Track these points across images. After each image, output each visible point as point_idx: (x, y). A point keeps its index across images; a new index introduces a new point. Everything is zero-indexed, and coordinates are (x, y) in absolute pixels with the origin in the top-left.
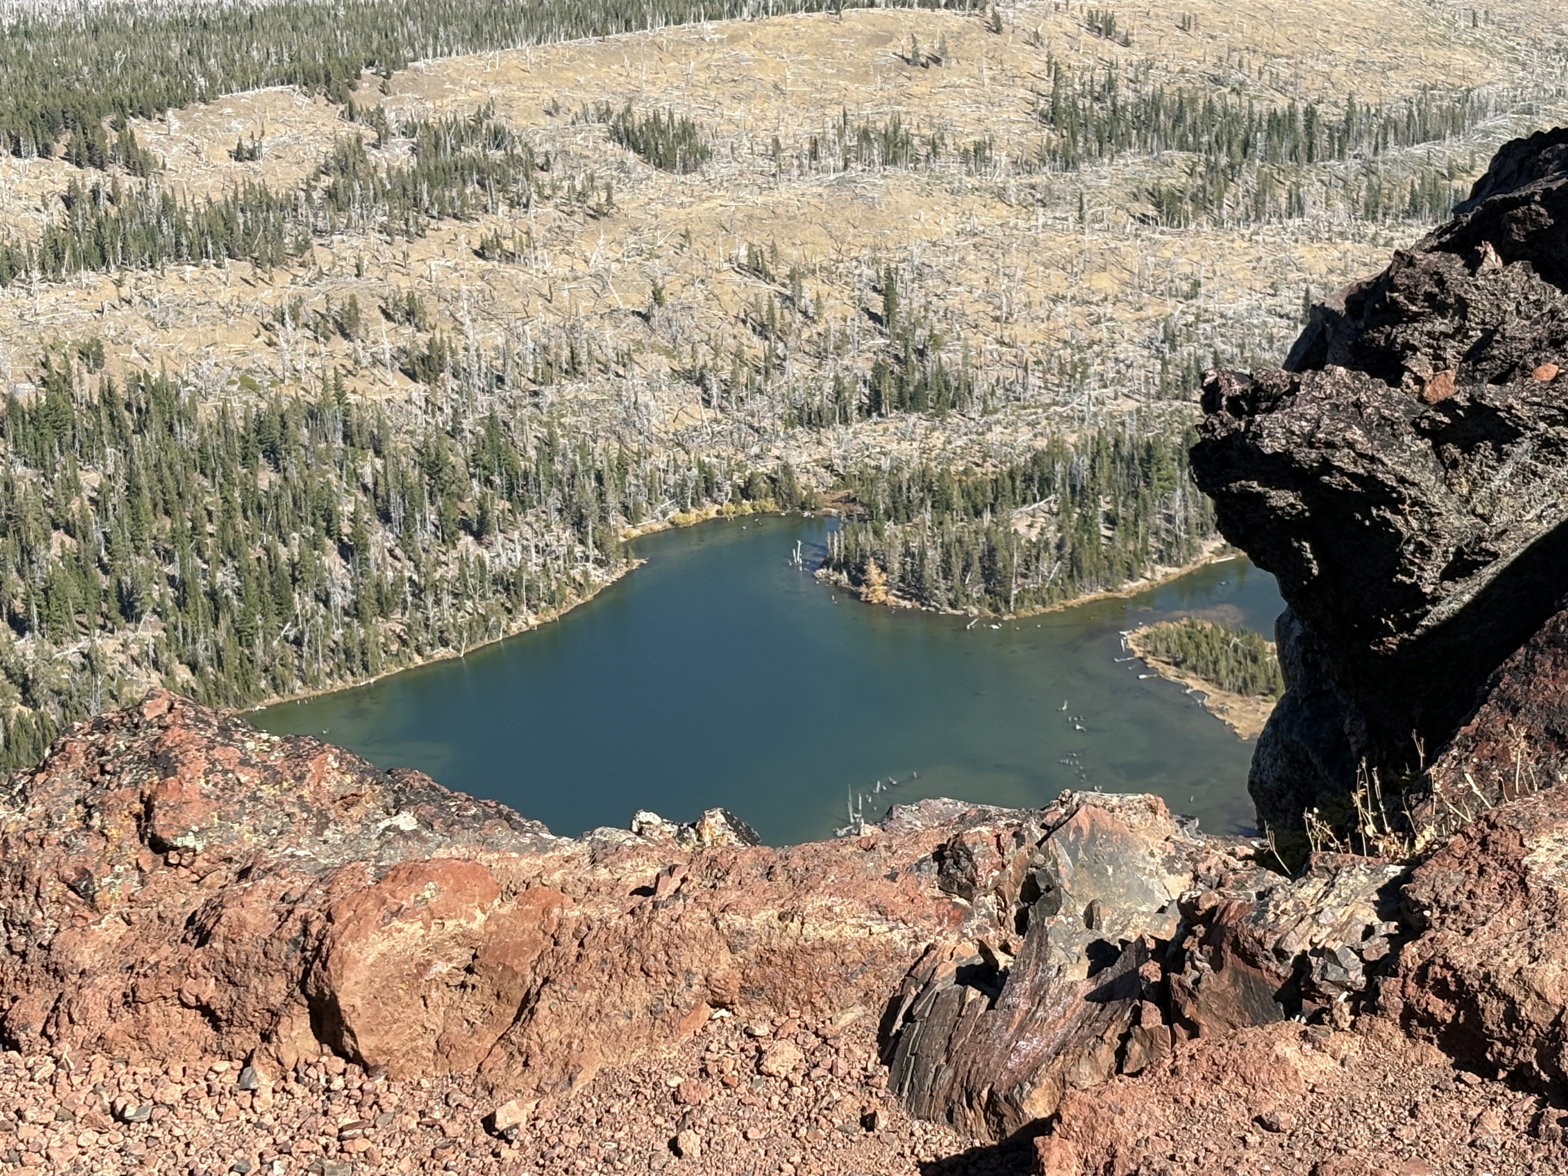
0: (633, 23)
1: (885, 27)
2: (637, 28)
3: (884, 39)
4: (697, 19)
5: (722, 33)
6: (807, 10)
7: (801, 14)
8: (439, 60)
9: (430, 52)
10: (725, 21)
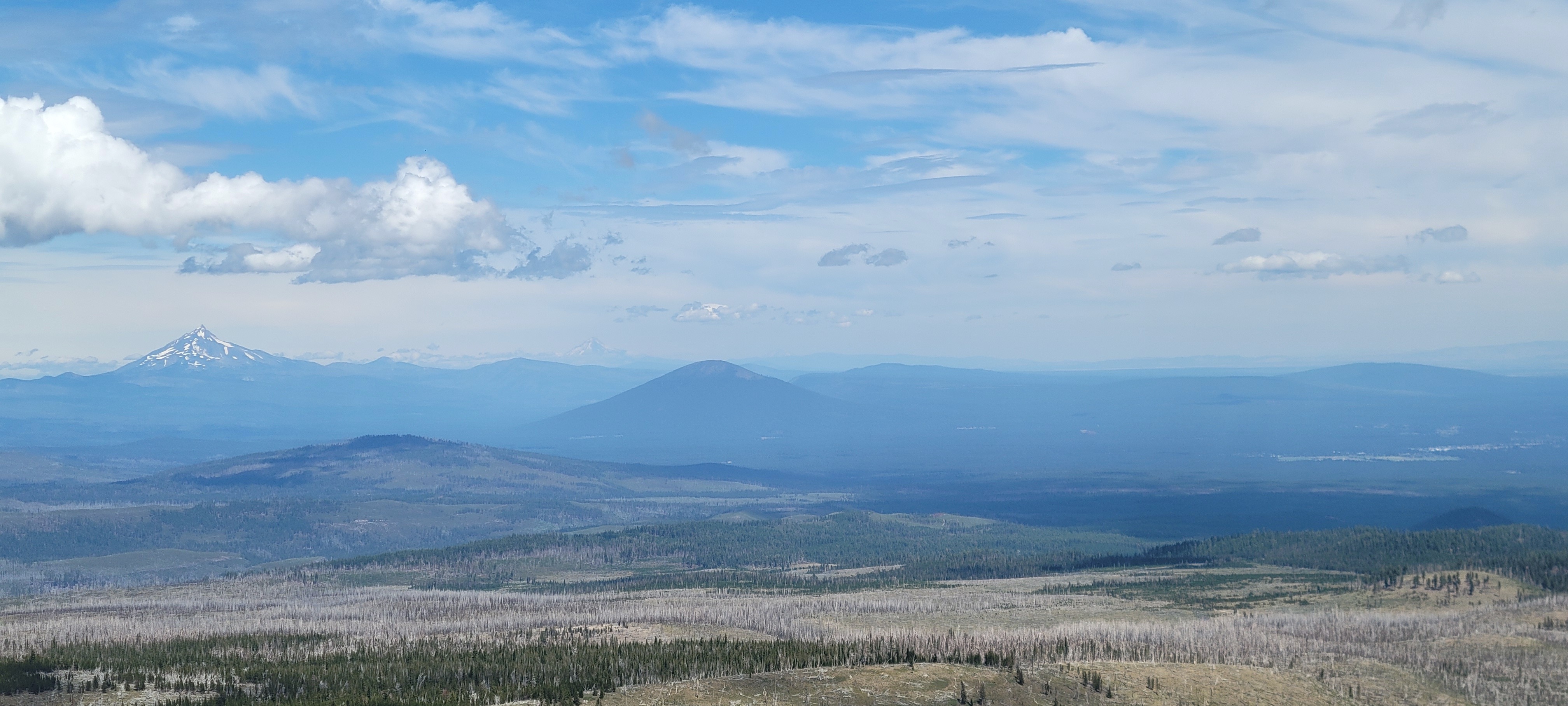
0: (772, 666)
1: (943, 676)
2: (774, 670)
3: (942, 684)
4: (814, 665)
5: (831, 675)
6: (890, 662)
7: (886, 665)
8: (638, 687)
9: (632, 680)
10: (834, 667)
